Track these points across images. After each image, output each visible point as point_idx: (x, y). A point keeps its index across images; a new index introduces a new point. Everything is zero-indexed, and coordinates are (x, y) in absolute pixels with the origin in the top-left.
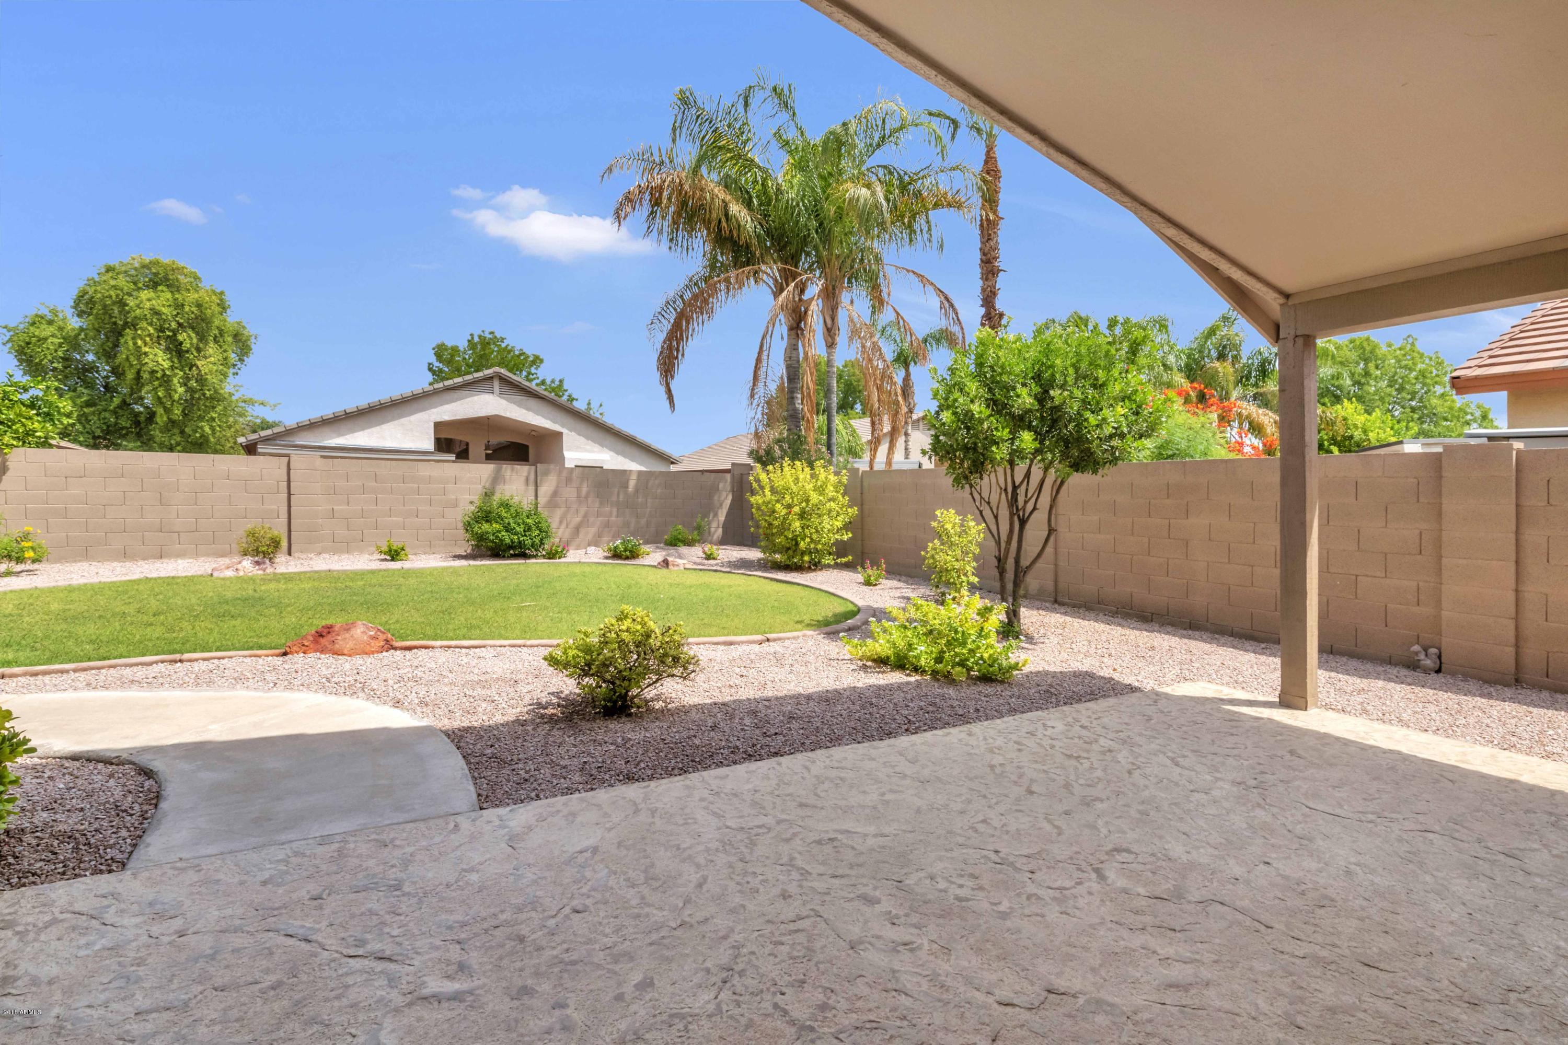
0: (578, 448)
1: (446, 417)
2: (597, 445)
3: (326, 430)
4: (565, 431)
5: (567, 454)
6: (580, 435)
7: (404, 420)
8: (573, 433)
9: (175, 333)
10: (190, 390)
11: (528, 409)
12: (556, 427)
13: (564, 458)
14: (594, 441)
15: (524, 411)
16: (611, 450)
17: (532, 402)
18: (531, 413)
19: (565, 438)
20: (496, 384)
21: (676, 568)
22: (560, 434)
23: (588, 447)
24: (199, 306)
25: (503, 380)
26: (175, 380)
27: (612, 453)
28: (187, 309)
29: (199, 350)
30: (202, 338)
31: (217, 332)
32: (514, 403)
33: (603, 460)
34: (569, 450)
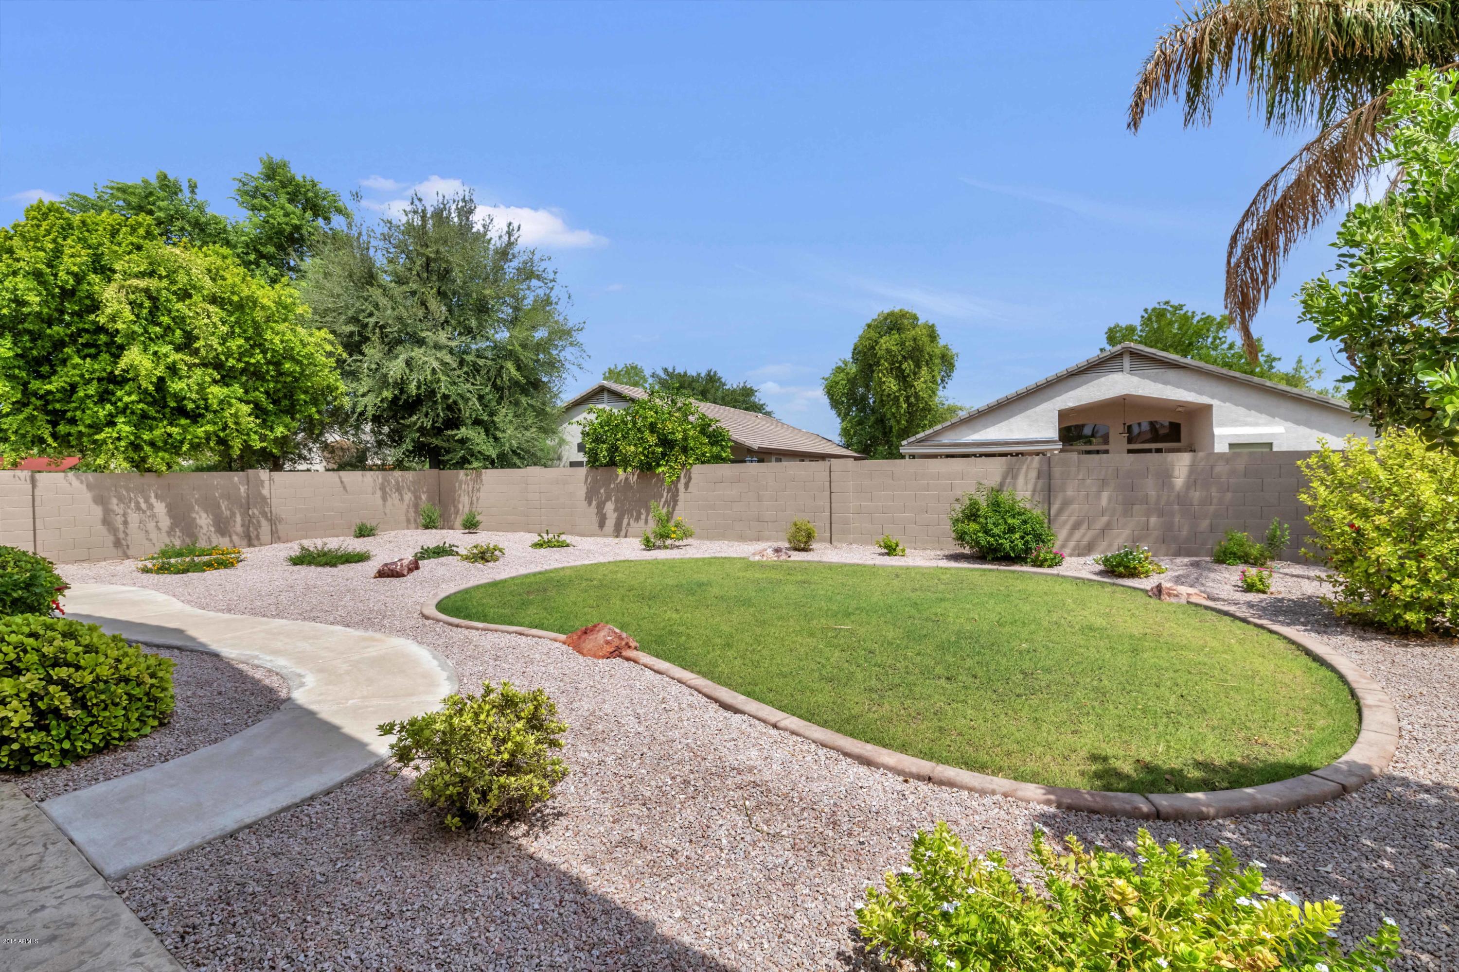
0: (1234, 423)
1: (1071, 404)
2: (1264, 416)
3: (964, 429)
4: (1215, 403)
5: (1217, 431)
6: (1237, 405)
7: (1029, 412)
8: (1227, 404)
9: (901, 363)
10: (910, 405)
11: (1166, 383)
12: (1204, 400)
13: (1213, 435)
14: (1260, 411)
15: (1161, 386)
16: (1286, 420)
17: (1171, 374)
18: (1169, 387)
19: (1215, 411)
20: (1126, 361)
21: (1173, 600)
22: (1210, 407)
23: (1249, 419)
24: (915, 340)
25: (1135, 355)
26: (901, 399)
27: (1289, 424)
28: (907, 344)
29: (915, 374)
30: (918, 366)
31: (927, 357)
32: (1149, 378)
33: (1272, 434)
34: (1222, 425)
